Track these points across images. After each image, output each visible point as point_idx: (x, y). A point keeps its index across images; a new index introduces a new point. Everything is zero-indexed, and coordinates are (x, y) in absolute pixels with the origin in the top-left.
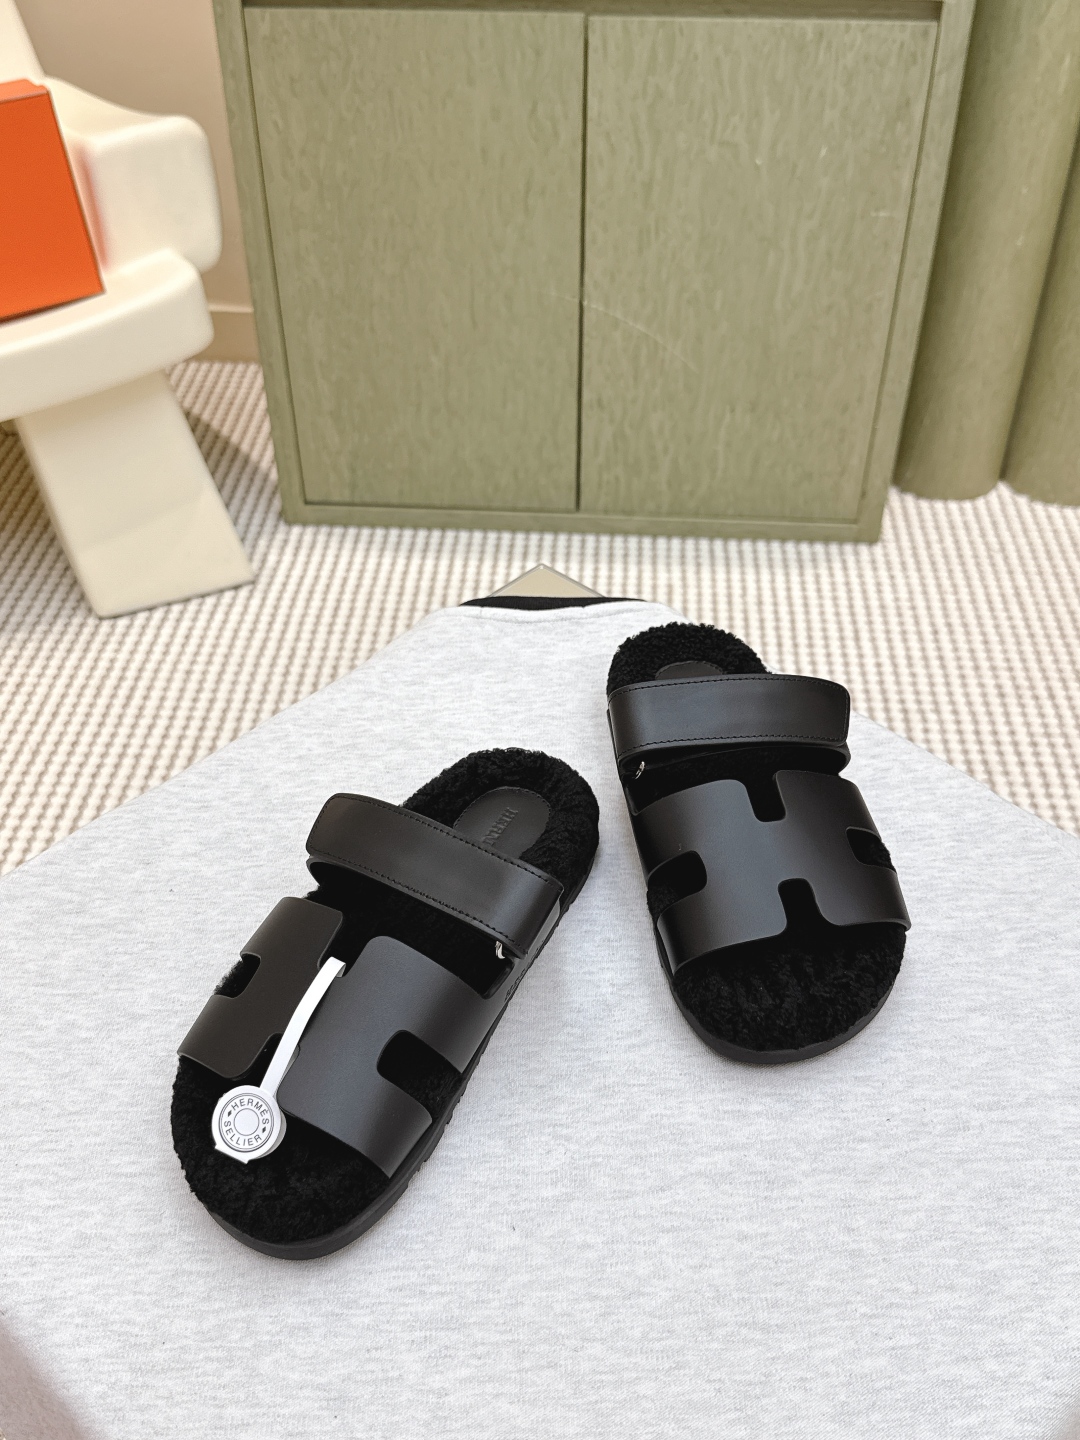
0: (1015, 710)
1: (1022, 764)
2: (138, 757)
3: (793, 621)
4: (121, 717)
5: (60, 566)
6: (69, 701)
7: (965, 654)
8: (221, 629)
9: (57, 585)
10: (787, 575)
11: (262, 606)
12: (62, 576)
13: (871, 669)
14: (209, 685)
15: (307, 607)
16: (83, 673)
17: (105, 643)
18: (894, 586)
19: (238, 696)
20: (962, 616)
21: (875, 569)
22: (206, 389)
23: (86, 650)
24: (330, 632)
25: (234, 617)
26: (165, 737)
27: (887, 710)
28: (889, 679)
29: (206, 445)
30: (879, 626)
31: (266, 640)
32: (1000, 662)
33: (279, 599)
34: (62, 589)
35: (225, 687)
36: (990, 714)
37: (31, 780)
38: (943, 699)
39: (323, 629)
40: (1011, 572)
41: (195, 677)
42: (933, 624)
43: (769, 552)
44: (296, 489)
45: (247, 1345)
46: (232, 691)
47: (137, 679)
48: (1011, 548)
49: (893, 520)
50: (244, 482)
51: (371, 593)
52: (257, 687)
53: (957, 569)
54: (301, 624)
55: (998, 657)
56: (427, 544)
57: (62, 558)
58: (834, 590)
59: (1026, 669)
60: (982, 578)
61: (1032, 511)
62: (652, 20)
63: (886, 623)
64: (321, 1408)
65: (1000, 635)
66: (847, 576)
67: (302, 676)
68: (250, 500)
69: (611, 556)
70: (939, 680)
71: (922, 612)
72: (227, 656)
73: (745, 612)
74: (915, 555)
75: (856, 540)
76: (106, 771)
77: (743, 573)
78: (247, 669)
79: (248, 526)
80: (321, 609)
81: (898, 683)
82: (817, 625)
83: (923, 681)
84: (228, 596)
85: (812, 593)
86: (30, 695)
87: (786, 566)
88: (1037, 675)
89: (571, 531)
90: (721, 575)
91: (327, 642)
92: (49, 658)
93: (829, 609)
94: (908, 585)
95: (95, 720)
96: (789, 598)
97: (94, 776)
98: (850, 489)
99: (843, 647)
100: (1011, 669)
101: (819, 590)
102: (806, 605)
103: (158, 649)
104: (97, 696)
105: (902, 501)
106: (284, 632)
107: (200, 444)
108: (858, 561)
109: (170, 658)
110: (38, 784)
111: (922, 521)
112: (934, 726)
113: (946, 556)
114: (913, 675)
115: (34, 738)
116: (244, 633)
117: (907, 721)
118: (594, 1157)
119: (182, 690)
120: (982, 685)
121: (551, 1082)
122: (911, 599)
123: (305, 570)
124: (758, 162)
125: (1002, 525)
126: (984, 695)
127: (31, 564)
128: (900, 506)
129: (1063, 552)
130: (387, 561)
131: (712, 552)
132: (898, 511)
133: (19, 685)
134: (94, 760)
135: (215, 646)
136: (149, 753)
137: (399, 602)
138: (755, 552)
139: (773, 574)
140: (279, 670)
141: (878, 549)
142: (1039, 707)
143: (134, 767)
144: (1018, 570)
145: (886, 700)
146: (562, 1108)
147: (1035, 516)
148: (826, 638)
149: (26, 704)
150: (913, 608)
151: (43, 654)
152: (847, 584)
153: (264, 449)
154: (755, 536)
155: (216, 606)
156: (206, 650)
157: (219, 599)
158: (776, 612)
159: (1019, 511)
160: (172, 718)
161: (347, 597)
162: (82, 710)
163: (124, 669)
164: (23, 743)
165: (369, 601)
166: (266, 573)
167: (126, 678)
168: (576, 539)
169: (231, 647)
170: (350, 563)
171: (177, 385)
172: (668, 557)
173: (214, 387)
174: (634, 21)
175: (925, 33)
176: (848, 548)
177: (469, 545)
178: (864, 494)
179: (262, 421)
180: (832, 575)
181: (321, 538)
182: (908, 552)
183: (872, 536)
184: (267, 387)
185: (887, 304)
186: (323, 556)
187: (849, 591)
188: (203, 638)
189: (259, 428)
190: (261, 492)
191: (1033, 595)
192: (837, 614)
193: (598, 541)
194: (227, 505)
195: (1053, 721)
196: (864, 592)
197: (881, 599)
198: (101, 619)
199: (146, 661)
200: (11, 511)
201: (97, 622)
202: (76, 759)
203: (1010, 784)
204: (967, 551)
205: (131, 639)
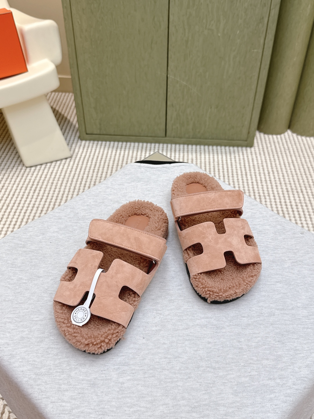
0: (291, 196)
1: (293, 211)
2: (38, 207)
3: (228, 170)
4: (33, 196)
5: (15, 152)
6: (18, 191)
7: (277, 179)
8: (62, 171)
9: (14, 157)
10: (226, 156)
11: (73, 164)
12: (15, 155)
13: (250, 184)
14: (58, 187)
15: (87, 164)
16: (21, 183)
17: (28, 174)
18: (257, 159)
19: (67, 190)
20: (277, 169)
21: (252, 155)
22: (57, 100)
23: (22, 176)
24: (93, 172)
25: (66, 167)
26: (46, 202)
27: (255, 195)
28: (255, 186)
29: (57, 116)
30: (252, 171)
31: (75, 174)
32: (287, 182)
33: (79, 162)
34: (15, 159)
35: (63, 187)
36: (284, 197)
37: (7, 214)
38: (271, 192)
39: (91, 171)
40: (291, 156)
41: (54, 184)
42: (268, 171)
43: (221, 150)
44: (84, 130)
46: (65, 189)
47: (37, 185)
48: (291, 149)
49: (257, 140)
50: (68, 128)
51: (105, 161)
52: (72, 188)
53: (275, 155)
54: (85, 169)
55: (287, 180)
56: (122, 146)
57: (15, 149)
58: (240, 160)
59: (295, 184)
60: (283, 158)
61: (297, 138)
63: (255, 170)
64: (88, 386)
65: (287, 174)
66: (243, 156)
67: (85, 184)
68: (70, 133)
69: (175, 150)
70: (270, 187)
71: (265, 167)
72: (63, 179)
73: (214, 167)
74: (263, 151)
75: (247, 146)
76: (28, 211)
77: (213, 156)
78: (69, 182)
79: (70, 140)
80: (91, 165)
81: (258, 188)
82: (235, 171)
83: (265, 187)
84: (64, 161)
85: (233, 162)
86: (6, 189)
87: (226, 154)
88: (298, 186)
89: (164, 143)
90: (207, 156)
91: (93, 175)
92: (12, 179)
93: (238, 166)
94: (261, 159)
95: (25, 197)
96: (227, 163)
97: (25, 213)
98: (245, 131)
99: (242, 177)
100: (290, 184)
101: (235, 161)
102: (232, 165)
103: (43, 176)
104: (26, 189)
105: (260, 135)
106: (80, 172)
107: (55, 116)
108: (247, 152)
109: (47, 179)
110: (9, 215)
111: (265, 141)
112: (268, 200)
113: (272, 151)
114: (262, 185)
115: (7, 202)
116: (68, 172)
118: (168, 319)
119: (51, 188)
120: (282, 188)
121: (156, 298)
122: (262, 163)
123: (86, 154)
125: (289, 142)
126: (283, 191)
127: (6, 151)
129: (306, 150)
130: (110, 151)
131: (204, 149)
132: (259, 138)
134: (25, 208)
135: (60, 176)
136: (41, 206)
137: (113, 163)
138: (217, 149)
139: (222, 156)
140: (79, 183)
141: (253, 149)
142: (298, 195)
143: (37, 210)
144: (293, 155)
145: (254, 193)
146: (159, 306)
147: (298, 139)
148: (237, 175)
149: (5, 192)
150: (263, 166)
151: (10, 177)
152: (244, 159)
153: (74, 118)
154: (217, 145)
155: (60, 164)
156: (57, 177)
157: (61, 162)
158: (223, 167)
159: (293, 138)
160: (48, 196)
161: (98, 161)
162: (21, 194)
163: (34, 182)
165: (105, 163)
166: (75, 154)
167: (34, 185)
168: (165, 145)
169: (65, 176)
170: (99, 152)
171: (49, 99)
172: (192, 151)
173: (59, 100)
176: (244, 149)
177: (134, 147)
178: (249, 133)
179: (74, 110)
180: (239, 156)
181: (91, 144)
182: (261, 150)
183: (251, 145)
184: (75, 99)
185: (256, 77)
186: (92, 150)
187: (244, 161)
188: (56, 173)
189: (73, 112)
190: (73, 131)
191: (297, 162)
192: (241, 168)
193: (171, 146)
194: (63, 134)
195: (302, 199)
196: (248, 161)
197: (253, 163)
198: (27, 167)
199: (40, 180)
201: (26, 168)
202: (20, 208)
203: (290, 217)
204: (278, 150)
205: (35, 173)
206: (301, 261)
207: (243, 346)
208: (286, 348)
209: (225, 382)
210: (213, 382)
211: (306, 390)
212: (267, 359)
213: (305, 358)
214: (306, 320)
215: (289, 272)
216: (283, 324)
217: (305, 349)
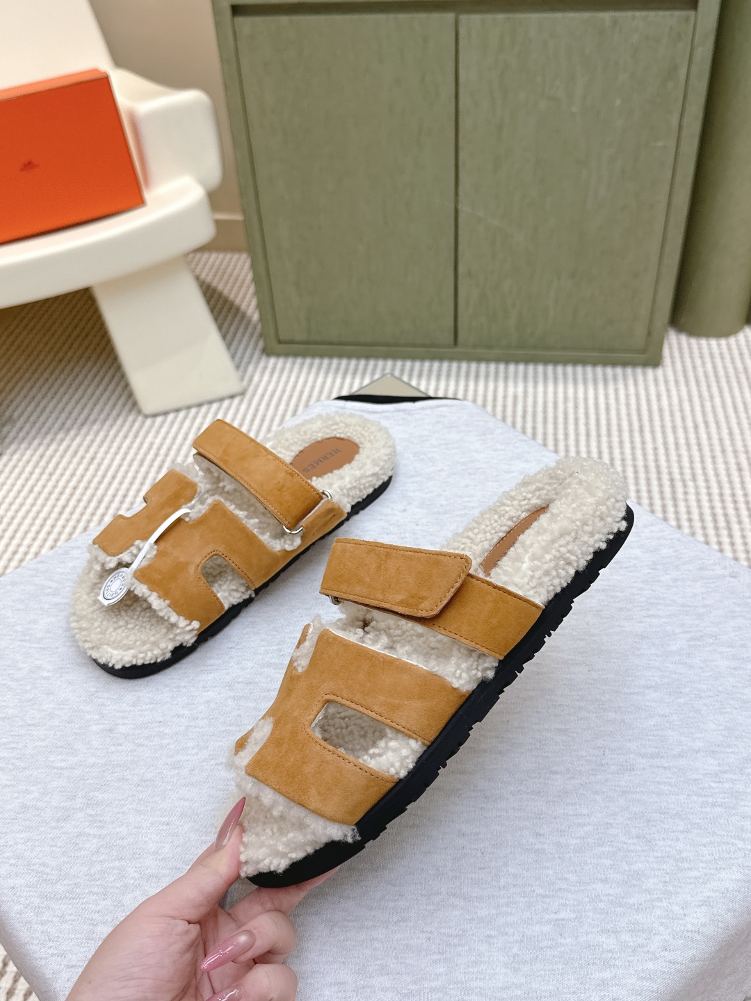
3: (598, 420)
7: (716, 442)
9: (120, 396)
10: (596, 389)
11: (248, 409)
12: (123, 391)
13: (650, 451)
15: (276, 410)
16: (133, 450)
17: (148, 433)
18: (669, 397)
20: (715, 416)
21: (656, 384)
22: (221, 270)
23: (136, 436)
27: (659, 479)
28: (662, 458)
30: (657, 423)
32: (740, 448)
33: (259, 404)
34: (123, 399)
36: (731, 482)
38: (699, 471)
42: (694, 422)
43: (585, 374)
44: (273, 333)
45: (118, 885)
47: (167, 455)
49: (671, 352)
50: (241, 330)
53: (714, 384)
55: (739, 443)
56: (356, 369)
57: (123, 380)
58: (627, 398)
60: (731, 391)
62: (501, 17)
63: (662, 419)
66: (637, 389)
70: (697, 459)
71: (688, 413)
74: (686, 376)
75: (645, 364)
77: (565, 388)
79: (242, 358)
81: (668, 460)
83: (686, 461)
84: (226, 403)
85: (612, 401)
86: (99, 465)
87: (595, 383)
89: (451, 359)
90: (551, 389)
93: (623, 411)
94: (679, 396)
95: (138, 481)
96: (597, 404)
98: (639, 331)
99: (631, 436)
101: (617, 399)
103: (180, 437)
105: (678, 339)
106: (260, 426)
108: (645, 380)
111: (691, 353)
112: (692, 490)
113: (706, 377)
114: (679, 456)
115: (99, 493)
117: (673, 486)
120: (726, 463)
122: (681, 405)
123: (277, 385)
124: (574, 109)
127: (104, 383)
128: (676, 345)
130: (329, 380)
131: (545, 374)
133: (93, 459)
138: (575, 374)
139: (586, 388)
141: (660, 371)
145: (659, 472)
148: (620, 431)
149: (97, 470)
150: (682, 411)
151: (109, 439)
152: (637, 395)
153: (254, 311)
154: (575, 362)
155: (218, 409)
157: (221, 405)
158: (587, 414)
162: (130, 475)
163: (159, 449)
164: (93, 496)
166: (252, 387)
168: (455, 365)
170: (306, 382)
172: (516, 377)
173: (227, 269)
174: (489, 17)
175: (687, 19)
176: (639, 370)
179: (249, 287)
180: (627, 389)
181: (288, 365)
182: (680, 374)
183: (654, 361)
184: (253, 266)
186: (289, 377)
187: (638, 400)
190: (252, 335)
192: (629, 415)
193: (469, 366)
194: (229, 346)
196: (648, 401)
197: (660, 405)
198: (146, 417)
199: (172, 444)
200: (95, 349)
201: (144, 419)
204: (721, 372)
205: (163, 430)
206: (712, 636)
207: (546, 846)
208: (656, 854)
209: (491, 936)
210: (461, 932)
211: (697, 963)
212: (605, 881)
213: (701, 880)
214: (713, 784)
215: (681, 664)
216: (653, 793)
217: (704, 859)
